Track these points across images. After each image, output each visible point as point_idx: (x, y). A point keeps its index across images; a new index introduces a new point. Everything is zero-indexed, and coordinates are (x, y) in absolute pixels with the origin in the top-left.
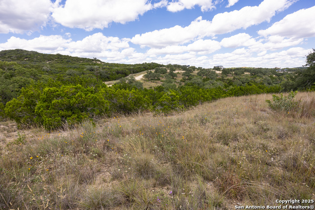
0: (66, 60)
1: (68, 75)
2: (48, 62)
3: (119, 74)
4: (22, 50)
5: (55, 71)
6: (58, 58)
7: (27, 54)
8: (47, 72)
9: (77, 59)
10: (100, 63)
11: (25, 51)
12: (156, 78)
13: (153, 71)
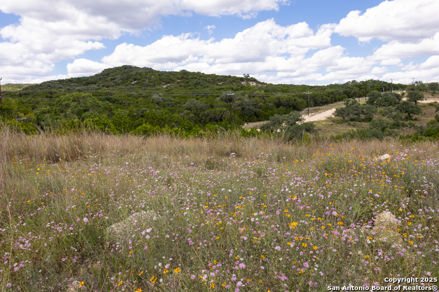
0: (194, 81)
1: (186, 109)
2: (165, 86)
3: (281, 108)
4: (130, 67)
5: (170, 103)
6: (182, 78)
7: (137, 73)
8: (158, 104)
9: (214, 79)
10: (255, 84)
11: (135, 67)
12: (362, 116)
13: (362, 101)
